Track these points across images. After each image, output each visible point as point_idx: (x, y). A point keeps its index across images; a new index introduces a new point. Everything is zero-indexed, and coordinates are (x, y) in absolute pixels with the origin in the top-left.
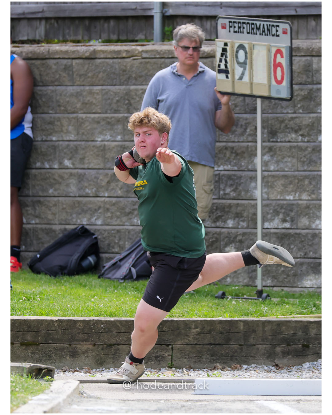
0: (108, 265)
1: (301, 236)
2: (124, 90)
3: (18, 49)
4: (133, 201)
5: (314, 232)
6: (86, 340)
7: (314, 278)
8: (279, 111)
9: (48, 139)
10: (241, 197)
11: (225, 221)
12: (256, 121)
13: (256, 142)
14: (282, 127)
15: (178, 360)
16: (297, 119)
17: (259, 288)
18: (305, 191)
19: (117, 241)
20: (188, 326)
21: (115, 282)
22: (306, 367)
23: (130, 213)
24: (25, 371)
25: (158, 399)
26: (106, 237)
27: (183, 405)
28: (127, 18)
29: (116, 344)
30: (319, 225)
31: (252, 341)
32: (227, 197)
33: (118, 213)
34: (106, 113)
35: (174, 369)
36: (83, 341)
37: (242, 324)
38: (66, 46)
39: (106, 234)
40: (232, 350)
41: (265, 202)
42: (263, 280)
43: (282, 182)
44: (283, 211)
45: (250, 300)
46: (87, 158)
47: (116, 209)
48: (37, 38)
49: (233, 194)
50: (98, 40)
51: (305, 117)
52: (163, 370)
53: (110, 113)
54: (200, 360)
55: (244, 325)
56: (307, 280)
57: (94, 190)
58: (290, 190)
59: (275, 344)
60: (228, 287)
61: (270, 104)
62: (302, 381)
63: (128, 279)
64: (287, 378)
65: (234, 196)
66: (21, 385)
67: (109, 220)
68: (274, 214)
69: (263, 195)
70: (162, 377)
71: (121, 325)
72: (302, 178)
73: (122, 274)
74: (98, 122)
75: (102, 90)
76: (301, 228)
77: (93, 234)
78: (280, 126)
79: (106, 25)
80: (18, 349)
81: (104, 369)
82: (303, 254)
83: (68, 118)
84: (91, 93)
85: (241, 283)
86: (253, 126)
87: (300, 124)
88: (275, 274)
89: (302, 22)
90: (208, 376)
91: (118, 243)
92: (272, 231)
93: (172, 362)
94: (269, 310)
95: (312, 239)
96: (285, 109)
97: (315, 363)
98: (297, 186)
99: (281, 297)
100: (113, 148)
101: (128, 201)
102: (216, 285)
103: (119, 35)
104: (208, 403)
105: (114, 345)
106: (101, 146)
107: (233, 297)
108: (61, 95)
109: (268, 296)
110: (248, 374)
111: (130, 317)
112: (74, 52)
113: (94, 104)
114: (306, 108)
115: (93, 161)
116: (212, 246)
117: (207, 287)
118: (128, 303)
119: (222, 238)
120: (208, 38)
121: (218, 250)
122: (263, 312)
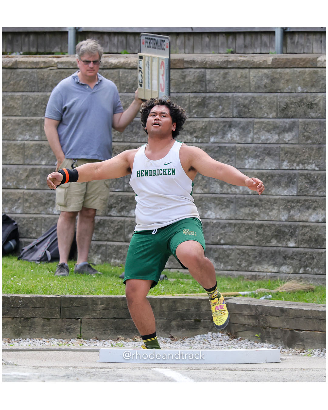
0: (26, 248)
2: (42, 96)
4: (48, 193)
5: (207, 221)
6: (5, 314)
11: (129, 212)
15: (86, 331)
16: (192, 123)
18: (198, 185)
20: (95, 302)
21: (33, 263)
22: (197, 339)
23: (46, 203)
25: (67, 366)
26: (25, 224)
27: (88, 372)
28: (45, 33)
29: (32, 318)
30: (210, 215)
33: (36, 204)
34: (26, 116)
35: (82, 339)
39: (25, 222)
46: (9, 155)
47: (34, 199)
50: (20, 52)
51: (199, 121)
52: (73, 340)
53: (29, 116)
54: (105, 332)
57: (14, 183)
59: (170, 318)
63: (44, 261)
64: (181, 349)
67: (27, 210)
70: (71, 347)
71: (36, 301)
73: (38, 256)
74: (19, 124)
75: (22, 96)
77: (14, 222)
79: (26, 39)
81: (21, 339)
84: (12, 98)
87: (194, 127)
89: (197, 38)
90: (112, 346)
91: (35, 229)
93: (80, 334)
94: (166, 289)
95: (204, 227)
97: (206, 335)
99: (176, 278)
100: (32, 146)
101: (44, 193)
102: (121, 267)
103: (37, 49)
104: (110, 370)
105: (30, 318)
106: (21, 145)
109: (166, 276)
111: (45, 294)
113: (15, 108)
114: (201, 113)
115: (14, 158)
116: (117, 233)
117: (112, 268)
118: (43, 282)
119: (126, 226)
120: (116, 51)
121: (123, 236)
122: (161, 291)
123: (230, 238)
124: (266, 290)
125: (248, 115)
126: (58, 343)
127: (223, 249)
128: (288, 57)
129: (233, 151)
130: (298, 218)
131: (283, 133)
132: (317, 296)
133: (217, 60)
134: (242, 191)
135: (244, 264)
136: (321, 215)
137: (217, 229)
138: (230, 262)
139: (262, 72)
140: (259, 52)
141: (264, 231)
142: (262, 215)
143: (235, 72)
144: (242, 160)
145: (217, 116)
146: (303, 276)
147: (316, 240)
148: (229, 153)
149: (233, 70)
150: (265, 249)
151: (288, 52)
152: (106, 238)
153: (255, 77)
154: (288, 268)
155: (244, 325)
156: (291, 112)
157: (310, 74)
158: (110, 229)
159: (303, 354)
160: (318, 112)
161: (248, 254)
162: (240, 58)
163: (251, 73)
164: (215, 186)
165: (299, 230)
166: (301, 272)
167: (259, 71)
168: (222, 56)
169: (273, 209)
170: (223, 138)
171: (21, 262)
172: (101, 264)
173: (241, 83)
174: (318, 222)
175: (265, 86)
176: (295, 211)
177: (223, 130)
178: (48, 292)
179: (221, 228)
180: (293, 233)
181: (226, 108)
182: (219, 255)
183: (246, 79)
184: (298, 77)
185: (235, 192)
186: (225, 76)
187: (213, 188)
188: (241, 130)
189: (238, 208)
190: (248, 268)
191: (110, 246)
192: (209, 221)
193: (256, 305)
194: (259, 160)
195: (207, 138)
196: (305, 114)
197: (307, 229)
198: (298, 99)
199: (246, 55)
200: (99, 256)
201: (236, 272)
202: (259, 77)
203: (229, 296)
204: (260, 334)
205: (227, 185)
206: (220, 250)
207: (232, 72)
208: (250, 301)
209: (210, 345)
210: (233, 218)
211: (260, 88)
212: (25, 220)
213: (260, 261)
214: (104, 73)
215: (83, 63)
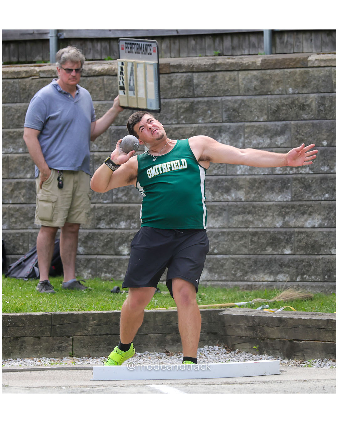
0: (13, 265)
10: (133, 200)
11: (118, 223)
15: (78, 349)
16: (180, 130)
19: (21, 244)
20: (87, 319)
21: (20, 280)
23: (32, 218)
25: (60, 385)
26: (11, 240)
27: (82, 391)
28: (25, 42)
29: (22, 337)
31: (144, 330)
32: (120, 201)
33: (22, 218)
34: (9, 128)
35: (74, 357)
39: (11, 237)
47: (20, 214)
49: (125, 198)
51: (188, 127)
52: (65, 359)
53: (12, 128)
54: (98, 349)
59: (165, 332)
63: (32, 277)
65: (125, 200)
67: (13, 225)
70: (64, 366)
71: (26, 319)
73: (26, 273)
75: (4, 107)
79: (7, 49)
81: (11, 359)
87: (183, 133)
89: (183, 42)
93: (73, 352)
94: (159, 302)
96: (170, 120)
97: (202, 349)
100: (16, 159)
101: (30, 207)
102: (112, 281)
103: (18, 58)
104: (105, 388)
105: (20, 337)
106: (4, 158)
110: (142, 360)
111: (35, 312)
114: (189, 119)
116: (107, 246)
117: (103, 283)
118: (32, 299)
119: (116, 238)
120: (99, 58)
121: (113, 249)
122: (154, 304)
123: (223, 247)
124: (262, 300)
125: (238, 119)
126: (49, 362)
127: (216, 258)
128: (277, 58)
130: (294, 224)
131: (275, 136)
132: (315, 304)
133: (204, 63)
134: (234, 198)
135: (239, 274)
136: (316, 220)
138: (224, 272)
139: (251, 73)
140: (248, 54)
141: (259, 238)
142: (256, 222)
143: (223, 75)
145: (206, 121)
146: (300, 284)
147: (313, 247)
149: (221, 73)
150: (260, 257)
151: (277, 52)
152: (96, 252)
153: (244, 79)
154: (284, 276)
155: (241, 337)
156: (283, 114)
157: (301, 74)
158: (99, 242)
159: (304, 365)
160: (311, 113)
161: (243, 263)
162: (228, 60)
163: (240, 76)
165: (295, 237)
166: (298, 280)
167: (248, 73)
168: (208, 59)
169: (268, 215)
171: (8, 280)
172: (91, 279)
173: (230, 86)
174: (314, 227)
175: (255, 89)
176: (289, 217)
177: (213, 135)
178: (38, 310)
179: (214, 237)
180: (289, 240)
181: (215, 113)
182: (213, 265)
183: (235, 82)
184: (288, 77)
185: (228, 199)
186: (213, 79)
188: (231, 135)
189: (231, 216)
190: (243, 278)
191: (100, 259)
193: (253, 315)
196: (297, 116)
197: (303, 235)
198: (290, 101)
199: (234, 57)
200: (89, 271)
201: (232, 282)
202: (248, 79)
203: (224, 307)
204: (258, 346)
205: (218, 192)
206: (213, 260)
207: (220, 75)
208: (246, 312)
209: (207, 359)
210: (226, 226)
211: (250, 91)
212: (12, 236)
213: (255, 270)
214: (88, 81)
215: (64, 71)
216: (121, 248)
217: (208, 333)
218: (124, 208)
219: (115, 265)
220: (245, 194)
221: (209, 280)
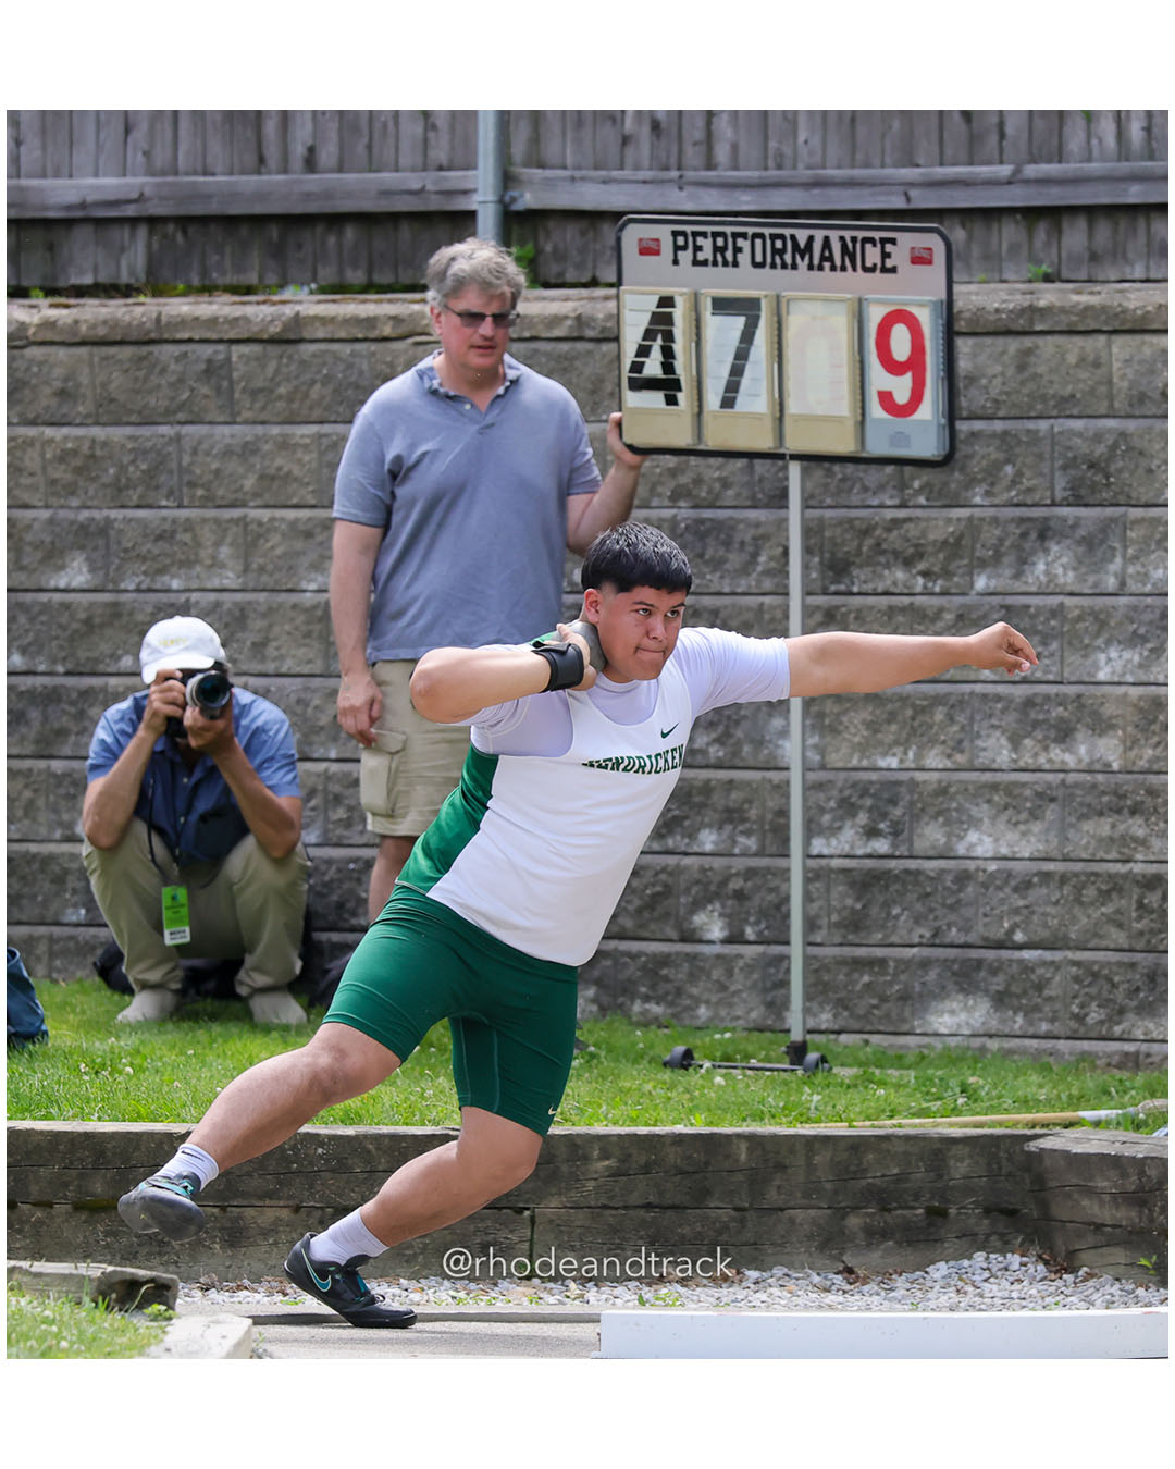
1: (921, 878)
3: (64, 312)
5: (963, 867)
6: (271, 1195)
7: (962, 1005)
8: (855, 499)
9: (158, 586)
10: (743, 759)
11: (692, 835)
12: (787, 530)
13: (787, 594)
14: (865, 549)
16: (911, 526)
17: (797, 1035)
18: (933, 742)
20: (580, 1152)
22: (937, 1275)
24: (87, 1288)
26: (332, 881)
28: (395, 218)
30: (976, 845)
31: (773, 1197)
32: (699, 759)
35: (536, 1281)
36: (260, 1198)
37: (744, 1146)
38: (210, 303)
39: (332, 873)
40: (714, 1223)
41: (812, 776)
42: (806, 1011)
43: (865, 714)
44: (869, 802)
45: (768, 1073)
46: (274, 644)
48: (125, 278)
49: (716, 752)
50: (308, 284)
51: (936, 519)
52: (504, 1284)
55: (750, 1150)
56: (943, 1013)
58: (889, 738)
59: (843, 1204)
60: (700, 1033)
61: (829, 480)
62: (925, 1318)
64: (880, 1310)
65: (718, 758)
66: (75, 1332)
67: (339, 832)
68: (841, 812)
69: (809, 754)
70: (501, 1307)
71: (378, 1149)
72: (925, 703)
74: (309, 535)
75: (321, 436)
76: (922, 854)
78: (860, 546)
79: (332, 240)
80: (67, 1220)
82: (928, 935)
83: (217, 521)
84: (284, 445)
85: (741, 1022)
86: (779, 545)
87: (919, 538)
88: (842, 994)
90: (642, 1302)
92: (836, 863)
94: (826, 1104)
95: (955, 887)
96: (874, 493)
97: (966, 1263)
98: (912, 727)
99: (860, 1065)
102: (666, 1027)
103: (370, 271)
106: (315, 607)
107: (717, 1064)
108: (195, 452)
109: (823, 1060)
110: (762, 1296)
111: (407, 1124)
112: (236, 319)
113: (296, 479)
114: (939, 493)
115: (293, 652)
116: (653, 909)
117: (639, 1033)
118: (399, 1082)
119: (683, 885)
121: (672, 922)
122: (809, 1109)
123: (1045, 925)
125: (1106, 495)
127: (1021, 961)
129: (1053, 623)
133: (996, 305)
134: (1086, 759)
137: (1001, 895)
138: (1047, 1008)
139: (1152, 344)
140: (1143, 277)
141: (1164, 897)
142: (1158, 844)
143: (1058, 347)
144: (1087, 651)
145: (996, 501)
148: (1040, 627)
149: (1050, 339)
153: (1127, 362)
155: (1098, 1227)
158: (629, 898)
161: (1110, 980)
162: (1075, 298)
163: (1115, 350)
164: (991, 742)
167: (1143, 343)
168: (1011, 293)
170: (1018, 575)
172: (596, 1020)
173: (1081, 386)
177: (1018, 548)
178: (418, 1117)
179: (1016, 890)
181: (1028, 473)
182: (1009, 985)
183: (1099, 372)
185: (1063, 762)
186: (1023, 362)
187: (984, 749)
188: (1081, 549)
189: (1073, 820)
190: (1110, 1028)
191: (629, 954)
192: (971, 865)
193: (1140, 1155)
194: (1146, 653)
195: (963, 575)
199: (1098, 288)
200: (590, 991)
201: (1070, 1042)
202: (1141, 362)
203: (1044, 1126)
204: (1154, 1258)
205: (1034, 739)
206: (1010, 966)
207: (1048, 345)
208: (1117, 1144)
209: (982, 1296)
210: (1055, 854)
211: (1147, 401)
212: (334, 868)
213: (1151, 1003)
214: (604, 355)
215: (457, 320)
216: (699, 919)
217: (987, 1211)
218: (713, 783)
219: (679, 974)
220: (1121, 748)
221: (993, 1031)
